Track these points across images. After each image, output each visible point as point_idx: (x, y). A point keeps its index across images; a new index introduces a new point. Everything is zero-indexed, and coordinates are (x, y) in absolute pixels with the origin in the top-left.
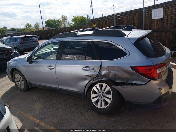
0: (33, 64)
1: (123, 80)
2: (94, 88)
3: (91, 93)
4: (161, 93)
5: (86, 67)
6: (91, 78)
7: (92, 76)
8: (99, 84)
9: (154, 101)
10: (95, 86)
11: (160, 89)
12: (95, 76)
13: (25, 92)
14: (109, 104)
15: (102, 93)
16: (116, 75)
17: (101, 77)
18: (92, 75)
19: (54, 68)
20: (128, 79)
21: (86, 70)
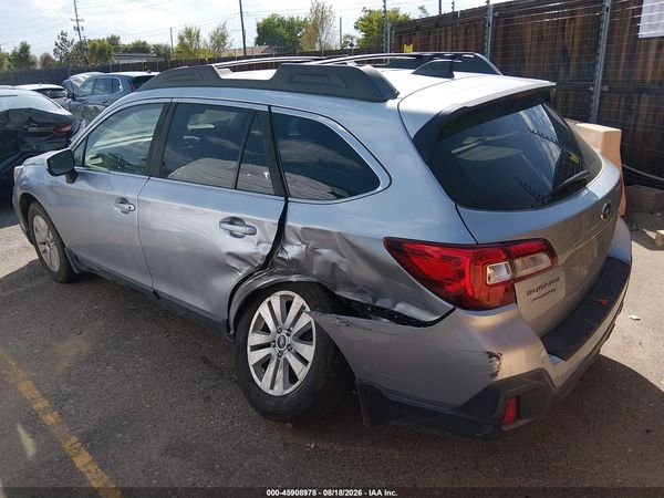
0: (80, 184)
1: (361, 292)
2: (263, 310)
3: (251, 328)
4: (495, 375)
5: (232, 221)
6: (246, 269)
7: (250, 260)
8: (281, 296)
9: (466, 404)
10: (267, 300)
11: (491, 355)
12: (260, 262)
13: (61, 285)
14: (298, 383)
15: (284, 333)
16: (334, 265)
17: (282, 267)
18: (250, 256)
19: (132, 207)
20: (377, 292)
21: (232, 234)
